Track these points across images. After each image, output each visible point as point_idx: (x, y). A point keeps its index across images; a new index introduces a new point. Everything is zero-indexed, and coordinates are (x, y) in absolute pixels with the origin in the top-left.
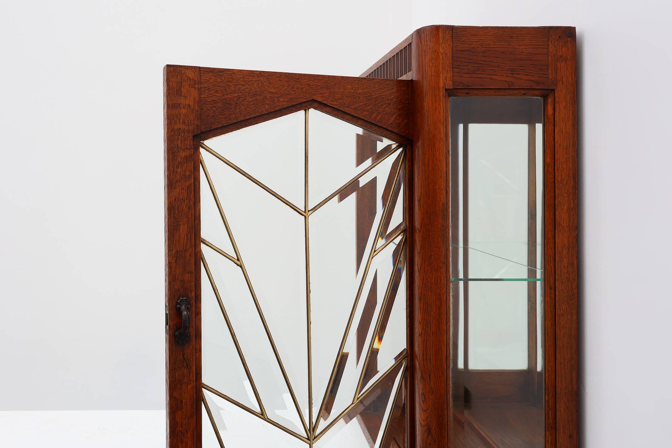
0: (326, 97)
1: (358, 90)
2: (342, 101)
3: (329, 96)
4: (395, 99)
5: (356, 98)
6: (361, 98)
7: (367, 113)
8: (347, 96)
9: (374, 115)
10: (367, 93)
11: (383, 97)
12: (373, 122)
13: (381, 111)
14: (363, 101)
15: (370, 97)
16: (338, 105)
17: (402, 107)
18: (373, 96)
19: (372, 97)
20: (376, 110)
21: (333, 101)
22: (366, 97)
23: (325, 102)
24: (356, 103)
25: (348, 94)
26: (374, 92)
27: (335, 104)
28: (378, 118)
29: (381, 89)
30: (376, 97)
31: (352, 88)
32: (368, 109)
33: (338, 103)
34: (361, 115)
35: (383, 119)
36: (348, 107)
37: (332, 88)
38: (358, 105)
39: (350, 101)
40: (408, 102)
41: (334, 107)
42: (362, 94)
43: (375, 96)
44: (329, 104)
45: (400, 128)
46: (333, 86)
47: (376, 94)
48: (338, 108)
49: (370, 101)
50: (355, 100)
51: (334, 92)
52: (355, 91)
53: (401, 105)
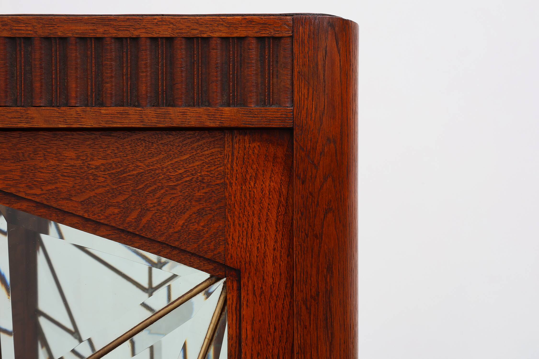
0: (14, 180)
1: (92, 160)
2: (53, 187)
3: (22, 177)
4: (188, 176)
5: (88, 179)
6: (99, 178)
7: (116, 211)
8: (65, 174)
9: (134, 215)
10: (114, 166)
11: (157, 172)
12: (131, 231)
13: (152, 206)
14: (106, 184)
15: (124, 175)
16: (43, 196)
17: (206, 193)
18: (130, 171)
19: (129, 174)
20: (138, 203)
21: (31, 188)
22: (113, 176)
23: (13, 190)
24: (87, 189)
25: (68, 171)
26: (133, 164)
27: (36, 194)
28: (144, 221)
29: (151, 155)
30: (139, 174)
31: (78, 158)
32: (117, 202)
33: (44, 192)
34: (99, 216)
35: (156, 223)
36: (67, 199)
37: (28, 159)
38: (92, 194)
39: (73, 187)
40: (223, 181)
41: (33, 199)
42: (102, 169)
43: (135, 172)
44: (22, 195)
45: (201, 242)
46: (31, 154)
47: (138, 166)
48: (45, 202)
49: (123, 184)
50: (86, 182)
51: (32, 168)
52: (86, 164)
53: (203, 189)
